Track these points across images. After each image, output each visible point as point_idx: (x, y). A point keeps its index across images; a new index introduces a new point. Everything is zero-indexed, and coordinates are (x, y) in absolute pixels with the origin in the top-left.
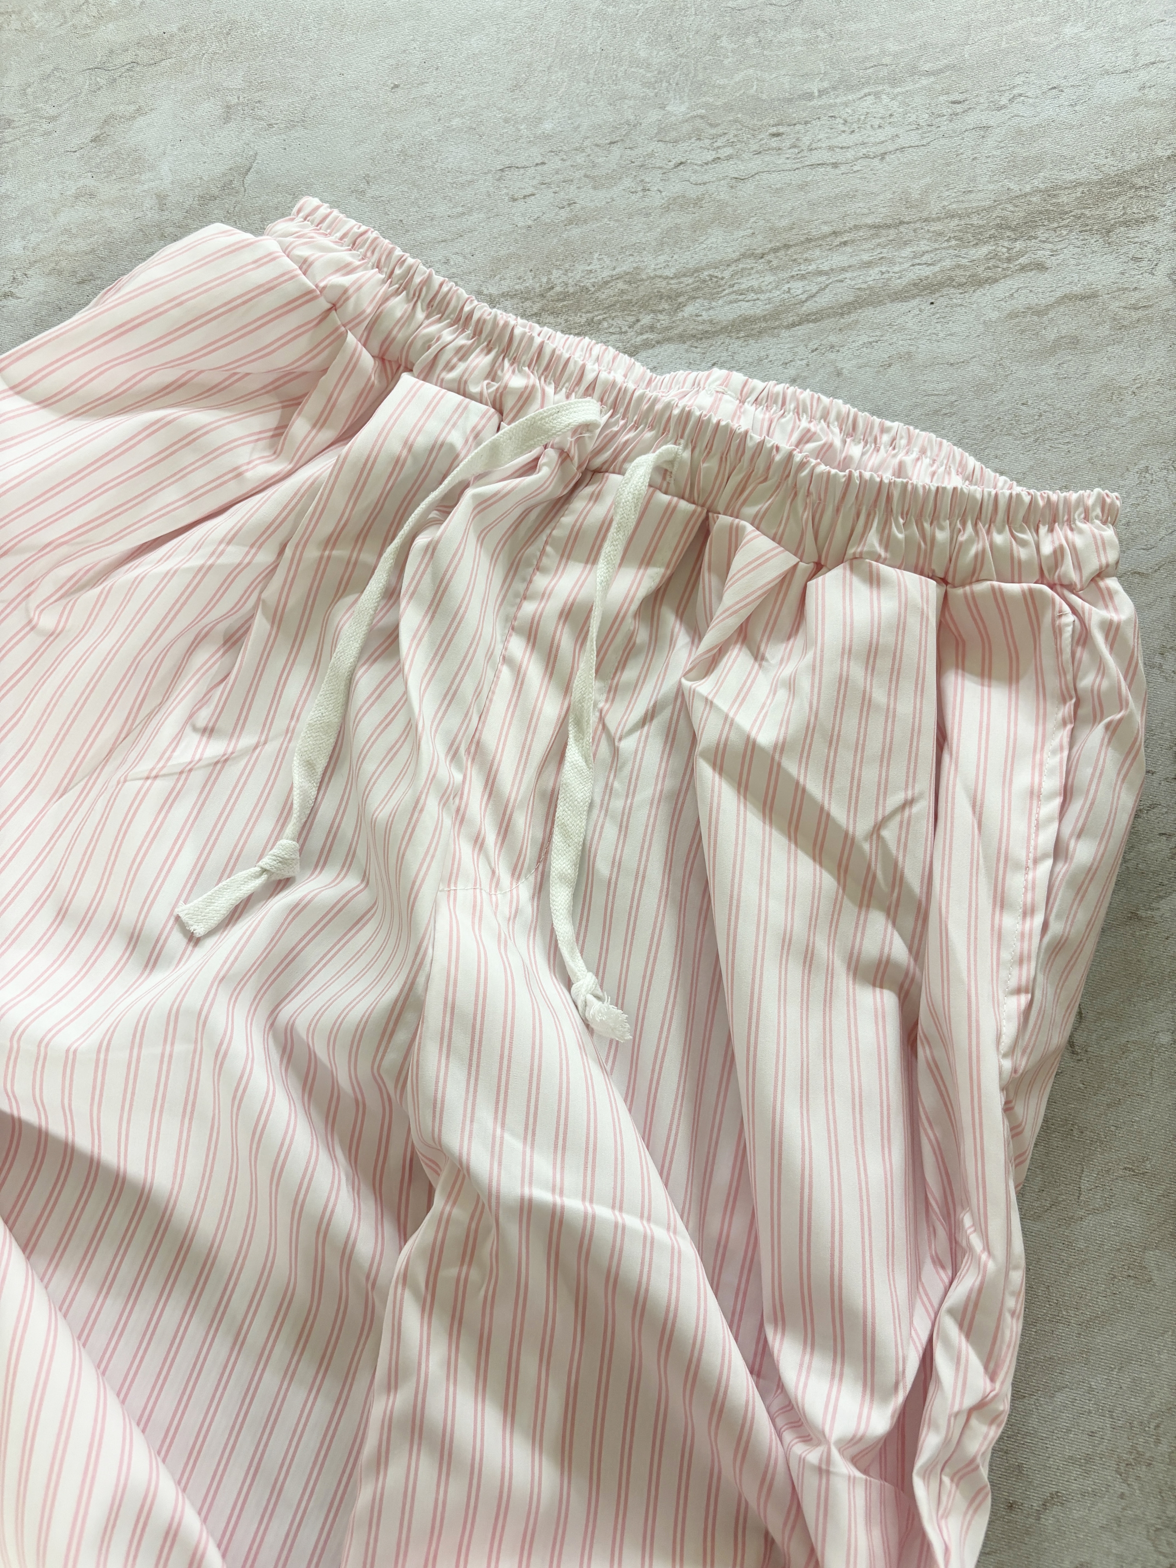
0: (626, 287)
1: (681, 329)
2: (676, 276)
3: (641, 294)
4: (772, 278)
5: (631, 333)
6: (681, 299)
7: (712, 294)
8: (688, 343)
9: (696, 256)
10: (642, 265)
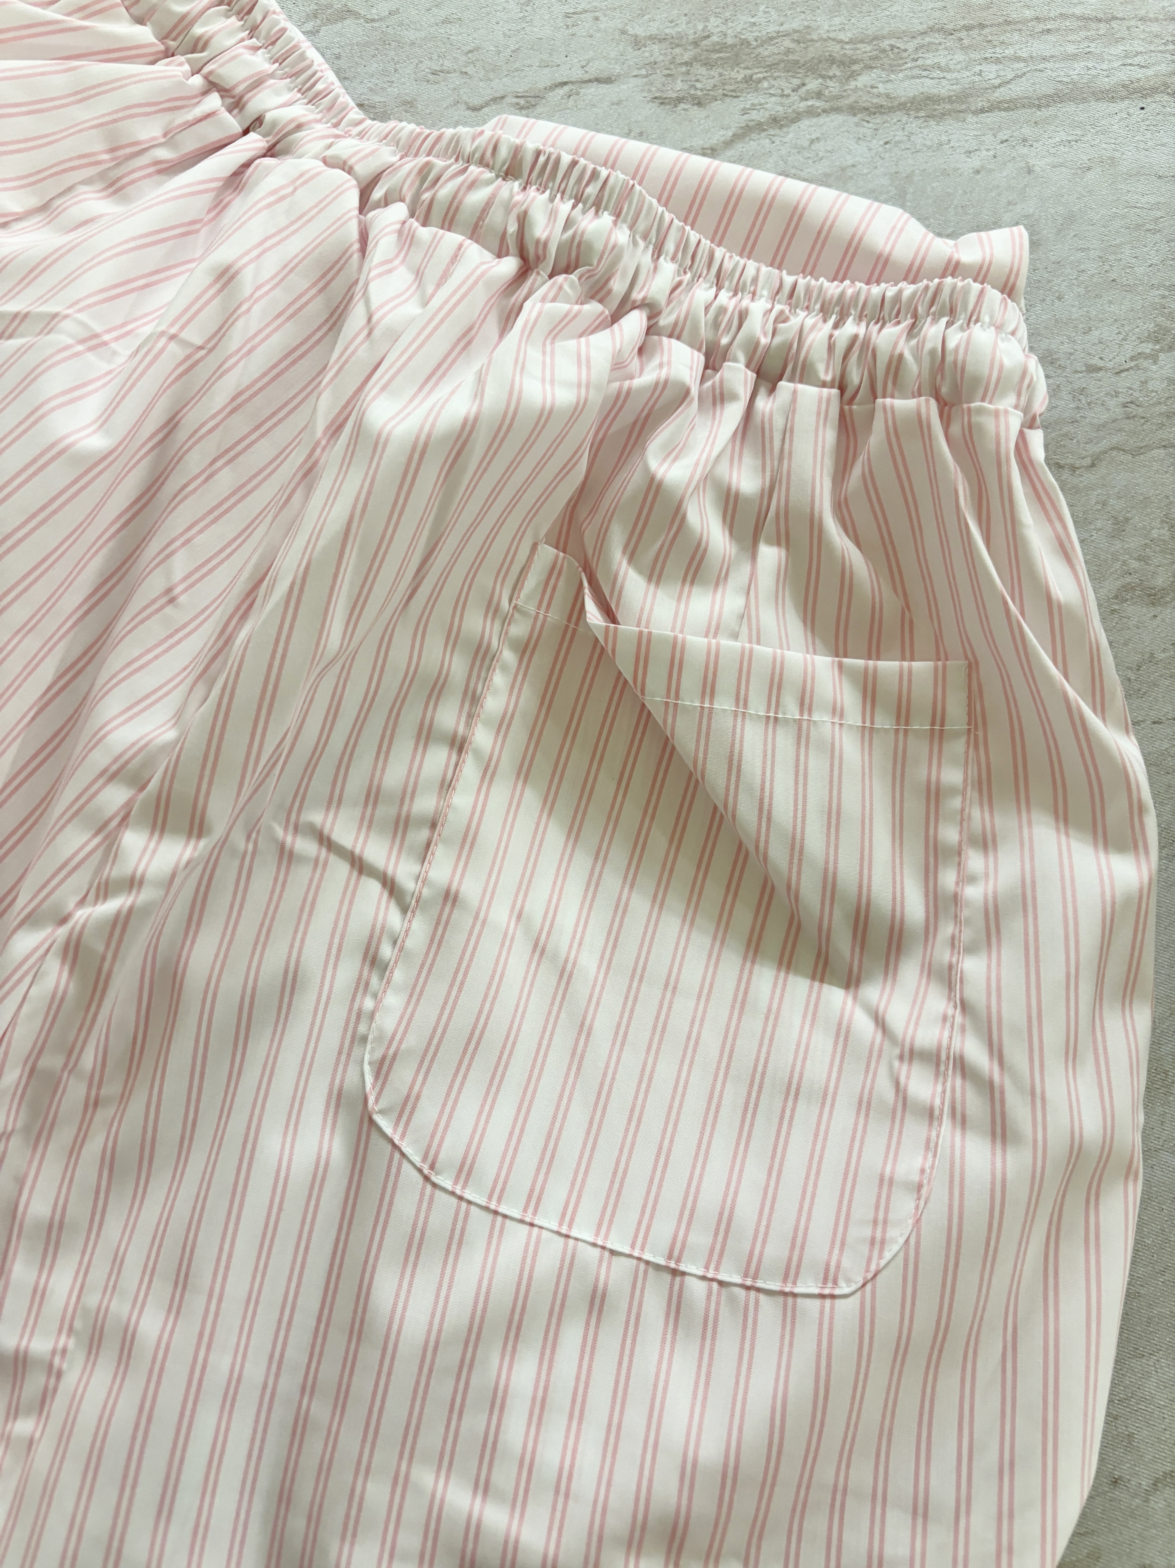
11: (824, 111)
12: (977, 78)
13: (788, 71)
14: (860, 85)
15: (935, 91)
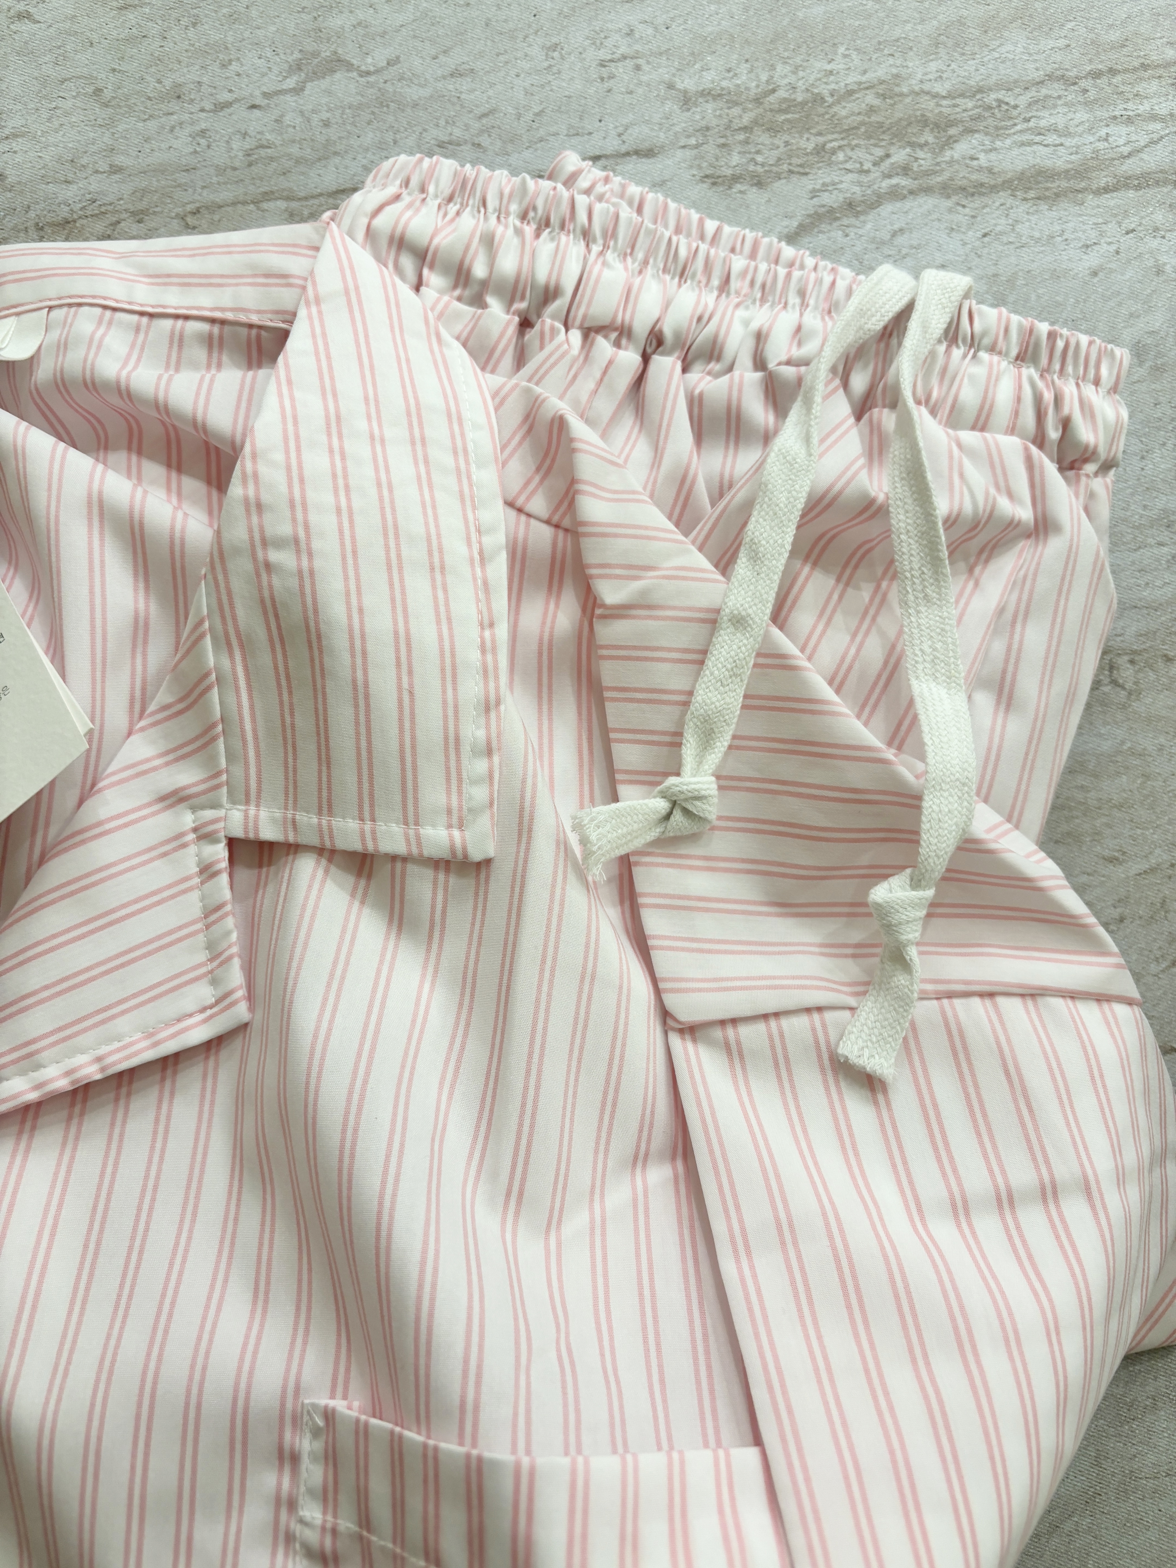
0: (876, 102)
1: (946, 175)
2: (950, 96)
3: (898, 115)
4: (1086, 116)
5: (876, 174)
6: (952, 131)
7: (997, 128)
8: (955, 199)
9: (982, 70)
10: (904, 72)
11: (911, 192)
12: (1101, 145)
13: (869, 138)
14: (956, 156)
15: (1049, 163)
